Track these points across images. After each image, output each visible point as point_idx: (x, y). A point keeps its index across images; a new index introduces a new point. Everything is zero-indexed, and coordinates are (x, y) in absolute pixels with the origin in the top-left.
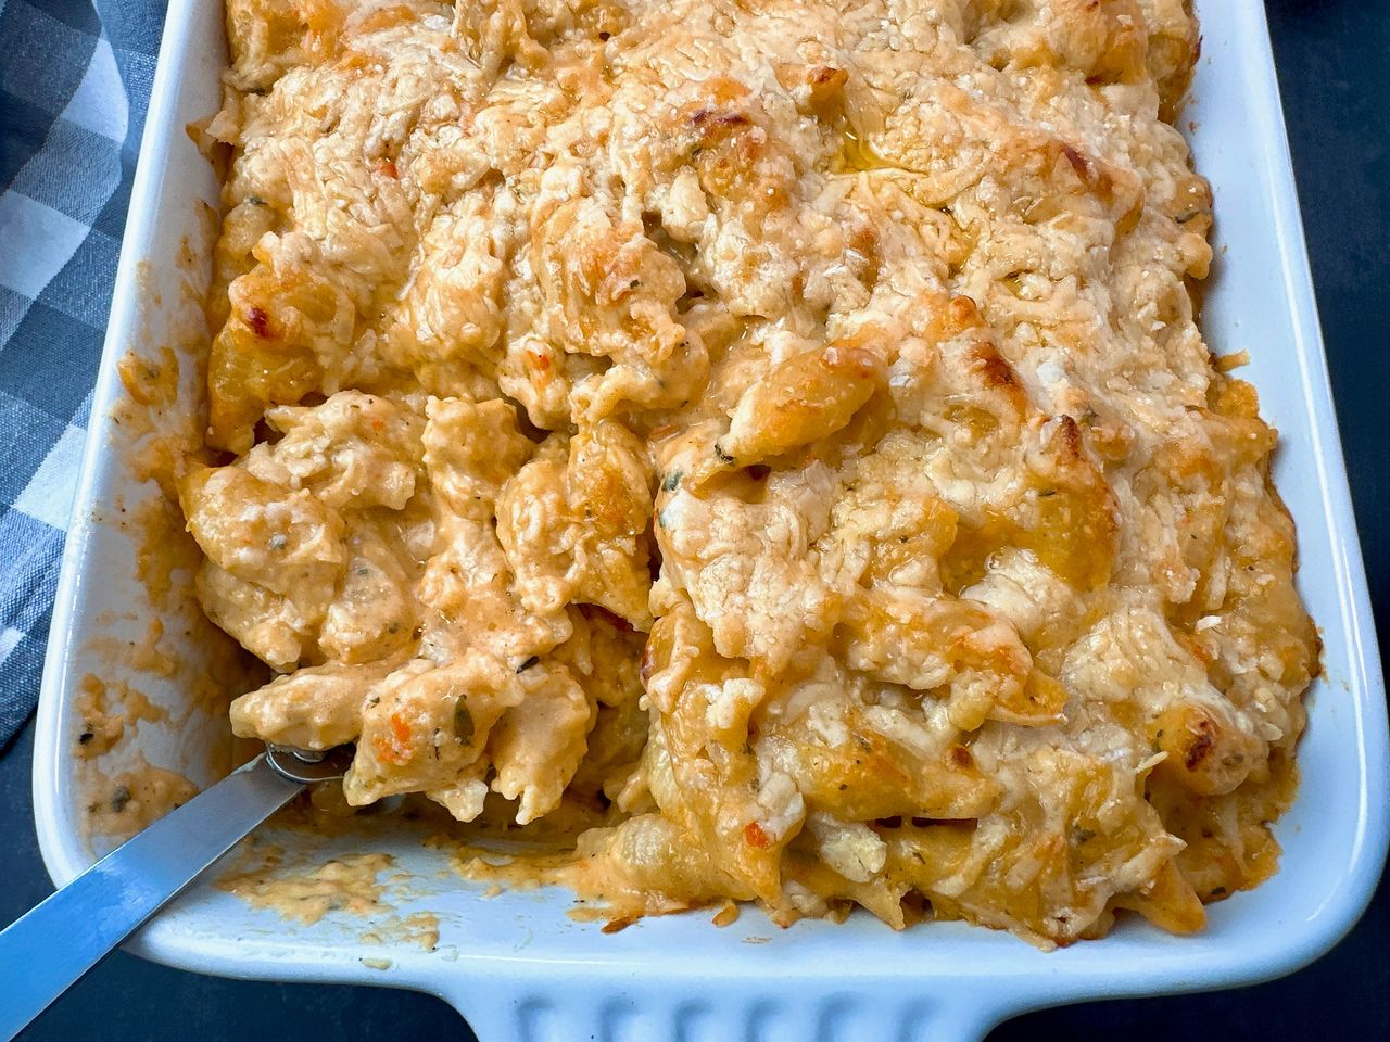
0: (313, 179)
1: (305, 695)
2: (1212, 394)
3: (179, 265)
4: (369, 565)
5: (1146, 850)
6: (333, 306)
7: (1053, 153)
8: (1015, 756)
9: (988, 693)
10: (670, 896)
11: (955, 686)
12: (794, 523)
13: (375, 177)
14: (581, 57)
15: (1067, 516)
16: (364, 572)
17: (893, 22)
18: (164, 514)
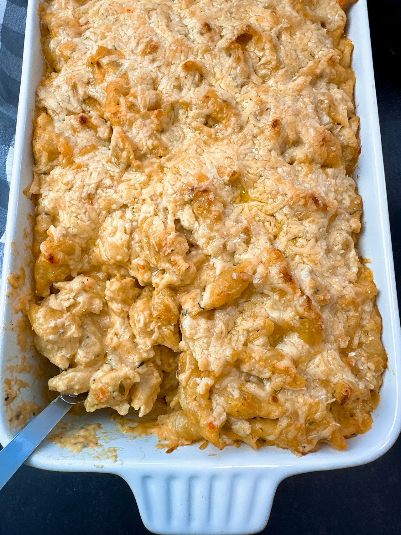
0: (65, 206)
1: (72, 379)
2: (359, 273)
3: (24, 239)
4: (89, 335)
5: (329, 428)
6: (74, 250)
7: (308, 199)
8: (291, 397)
9: (282, 381)
10: (186, 440)
11: (272, 379)
12: (223, 327)
13: (86, 205)
14: (153, 163)
15: (307, 326)
16: (88, 337)
17: (256, 149)
18: (24, 321)
